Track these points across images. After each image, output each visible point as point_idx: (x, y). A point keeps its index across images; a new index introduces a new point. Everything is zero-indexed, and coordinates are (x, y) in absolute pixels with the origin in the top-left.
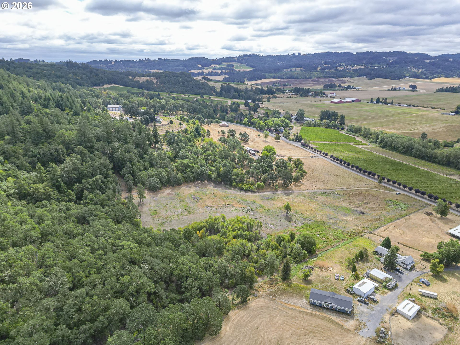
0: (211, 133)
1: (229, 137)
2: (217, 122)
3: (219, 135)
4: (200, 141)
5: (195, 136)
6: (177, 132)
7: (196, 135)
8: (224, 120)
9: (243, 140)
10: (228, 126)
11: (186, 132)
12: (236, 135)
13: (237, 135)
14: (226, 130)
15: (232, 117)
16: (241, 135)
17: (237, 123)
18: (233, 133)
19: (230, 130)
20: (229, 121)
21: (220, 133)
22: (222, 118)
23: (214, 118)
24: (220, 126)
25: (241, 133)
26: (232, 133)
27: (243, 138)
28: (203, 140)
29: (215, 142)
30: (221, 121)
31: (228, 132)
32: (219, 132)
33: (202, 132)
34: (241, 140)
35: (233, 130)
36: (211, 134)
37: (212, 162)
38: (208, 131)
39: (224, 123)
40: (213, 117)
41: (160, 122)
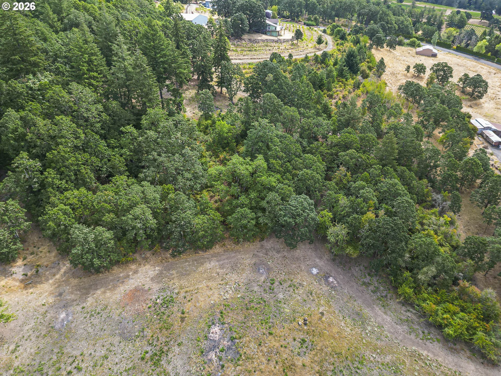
0: (386, 70)
1: (430, 82)
2: (413, 45)
3: (405, 76)
4: (349, 88)
5: (341, 74)
6: (302, 60)
7: (343, 70)
8: (429, 42)
9: (468, 94)
10: (434, 55)
11: (323, 61)
12: (450, 79)
13: (454, 79)
14: (429, 63)
15: (448, 37)
16: (465, 79)
17: (459, 49)
18: (444, 71)
19: (438, 65)
20: (442, 44)
21: (412, 70)
22: (427, 38)
23: (408, 36)
24: (417, 53)
25: (466, 75)
26: (442, 73)
27: (469, 89)
28: (357, 86)
29: (390, 93)
30: (421, 44)
31: (432, 68)
32: (408, 67)
33: (363, 66)
34: (463, 92)
35: (446, 66)
36: (388, 70)
37: (349, 174)
38: (382, 62)
39: (428, 47)
40: (408, 33)
41: (274, 34)
